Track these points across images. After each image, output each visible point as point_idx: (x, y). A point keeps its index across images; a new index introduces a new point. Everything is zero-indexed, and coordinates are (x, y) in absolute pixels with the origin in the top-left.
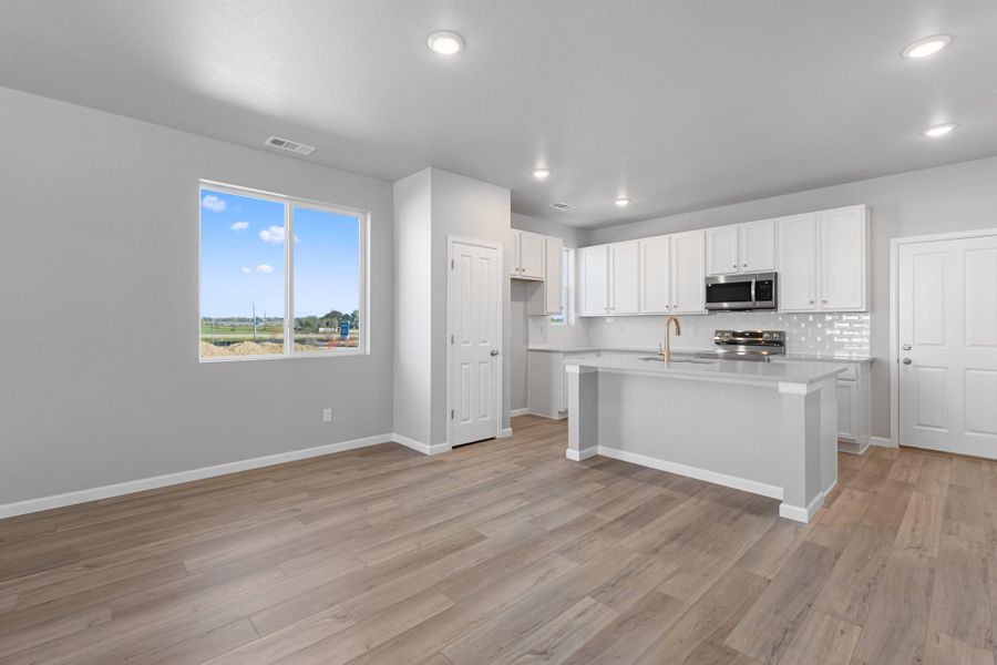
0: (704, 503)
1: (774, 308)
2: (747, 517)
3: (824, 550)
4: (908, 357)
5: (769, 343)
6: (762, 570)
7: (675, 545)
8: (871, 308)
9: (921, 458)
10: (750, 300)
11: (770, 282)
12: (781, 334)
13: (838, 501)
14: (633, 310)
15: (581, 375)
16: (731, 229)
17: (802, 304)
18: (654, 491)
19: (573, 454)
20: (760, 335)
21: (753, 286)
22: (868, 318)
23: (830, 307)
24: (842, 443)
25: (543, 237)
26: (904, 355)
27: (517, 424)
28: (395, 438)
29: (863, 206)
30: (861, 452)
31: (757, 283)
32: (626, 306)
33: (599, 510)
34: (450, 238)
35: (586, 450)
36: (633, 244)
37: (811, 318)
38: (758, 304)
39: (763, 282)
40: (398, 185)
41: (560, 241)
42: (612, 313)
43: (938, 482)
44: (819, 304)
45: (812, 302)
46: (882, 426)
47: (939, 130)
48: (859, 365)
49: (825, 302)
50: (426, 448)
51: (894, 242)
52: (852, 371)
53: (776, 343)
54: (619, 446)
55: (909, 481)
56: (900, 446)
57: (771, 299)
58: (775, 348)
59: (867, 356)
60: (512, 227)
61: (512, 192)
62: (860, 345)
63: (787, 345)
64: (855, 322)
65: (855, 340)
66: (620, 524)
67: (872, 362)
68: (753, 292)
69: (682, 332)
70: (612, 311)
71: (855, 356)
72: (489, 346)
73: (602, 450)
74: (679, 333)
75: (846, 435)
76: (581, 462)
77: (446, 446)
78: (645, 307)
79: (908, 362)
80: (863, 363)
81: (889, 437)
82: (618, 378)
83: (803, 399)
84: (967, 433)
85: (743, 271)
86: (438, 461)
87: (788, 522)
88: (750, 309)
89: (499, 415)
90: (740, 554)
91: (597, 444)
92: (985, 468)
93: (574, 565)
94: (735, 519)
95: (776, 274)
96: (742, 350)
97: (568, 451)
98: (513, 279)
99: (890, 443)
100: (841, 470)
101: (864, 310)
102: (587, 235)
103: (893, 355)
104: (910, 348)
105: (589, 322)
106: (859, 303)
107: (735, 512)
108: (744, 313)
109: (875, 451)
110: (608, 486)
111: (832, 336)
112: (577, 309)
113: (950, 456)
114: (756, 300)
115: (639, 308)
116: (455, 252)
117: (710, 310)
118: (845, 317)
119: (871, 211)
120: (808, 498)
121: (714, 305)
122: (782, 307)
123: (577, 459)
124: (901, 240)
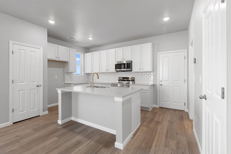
1: (131, 71)
4: (161, 84)
8: (153, 71)
10: (125, 68)
11: (130, 63)
12: (134, 78)
15: (62, 94)
16: (121, 49)
19: (60, 122)
21: (126, 65)
22: (153, 73)
23: (144, 70)
24: (145, 108)
26: (161, 83)
27: (49, 110)
29: (151, 43)
30: (150, 110)
32: (96, 70)
34: (11, 42)
37: (140, 73)
38: (128, 69)
39: (128, 64)
41: (76, 50)
44: (141, 69)
45: (140, 69)
46: (156, 102)
48: (149, 86)
49: (143, 69)
51: (158, 53)
52: (148, 88)
55: (159, 121)
56: (160, 107)
57: (130, 68)
60: (48, 42)
61: (48, 30)
62: (151, 80)
64: (150, 74)
67: (153, 85)
68: (126, 66)
70: (93, 72)
71: (150, 84)
73: (73, 118)
78: (101, 71)
79: (161, 85)
80: (151, 86)
81: (157, 105)
84: (174, 103)
85: (124, 60)
87: (117, 149)
89: (41, 107)
91: (71, 116)
95: (132, 61)
97: (58, 121)
98: (48, 60)
101: (151, 71)
103: (158, 83)
104: (162, 81)
105: (88, 75)
106: (150, 69)
109: (154, 108)
110: (59, 138)
112: (84, 71)
113: (170, 109)
114: (127, 68)
116: (14, 48)
117: (117, 71)
118: (147, 73)
119: (153, 46)
120: (123, 142)
121: (118, 70)
122: (133, 70)
123: (60, 124)
124: (160, 53)
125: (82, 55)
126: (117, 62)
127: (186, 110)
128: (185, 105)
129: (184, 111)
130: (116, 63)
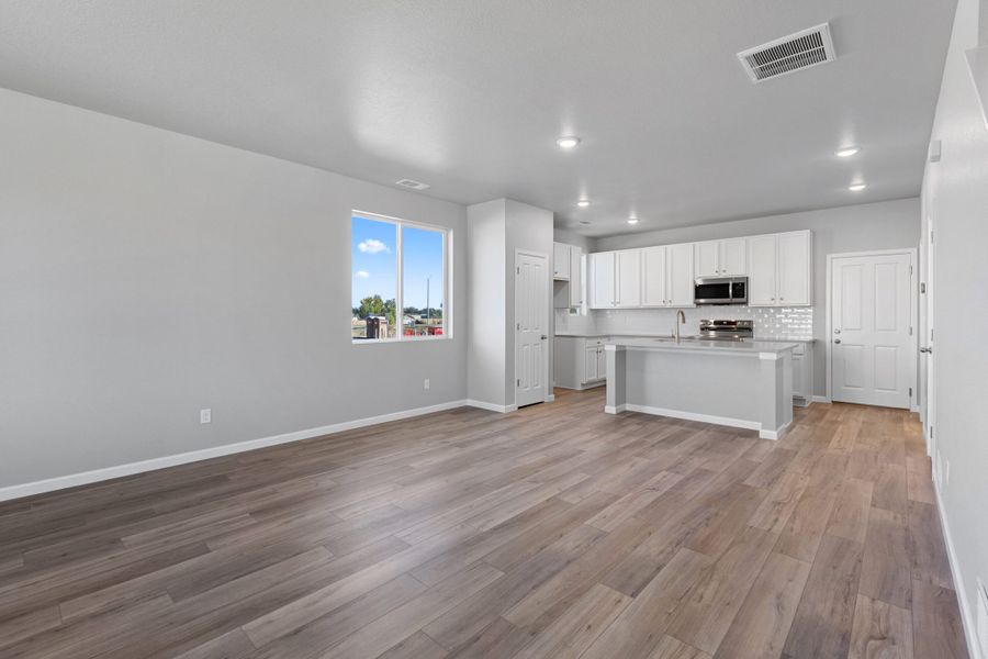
0: (710, 433)
1: (746, 303)
2: (739, 439)
3: (788, 452)
4: (838, 338)
5: (741, 329)
6: (755, 459)
7: (701, 451)
8: (814, 304)
9: (846, 409)
10: (728, 296)
11: (743, 284)
12: (750, 322)
13: (794, 430)
14: (636, 304)
15: (617, 352)
16: (714, 244)
17: (766, 301)
18: (676, 429)
19: (611, 409)
20: (734, 323)
21: (731, 287)
22: (810, 310)
23: (787, 302)
24: (796, 399)
25: (568, 246)
26: (836, 337)
27: (559, 392)
28: (470, 402)
29: (808, 231)
30: (807, 406)
31: (734, 285)
32: (629, 301)
33: (646, 437)
34: (517, 251)
35: (620, 406)
36: (636, 251)
37: (772, 311)
38: (735, 300)
39: (738, 284)
40: (471, 209)
41: (580, 249)
42: (618, 306)
43: (857, 421)
44: (777, 301)
45: (772, 299)
46: (820, 387)
47: (857, 187)
48: (805, 344)
49: (782, 299)
50: (502, 408)
51: (829, 257)
52: (801, 348)
53: (746, 329)
54: (643, 402)
55: (838, 420)
56: (833, 402)
57: (744, 297)
58: (746, 333)
59: (810, 338)
60: (554, 240)
62: (806, 330)
63: (754, 330)
64: (802, 313)
65: (802, 326)
66: (663, 444)
67: (814, 342)
68: (730, 291)
69: (687, 320)
71: (802, 338)
72: (540, 333)
73: (629, 407)
74: (684, 322)
75: (797, 393)
76: (618, 414)
77: (514, 407)
78: (646, 302)
79: (838, 342)
80: (808, 343)
81: (825, 396)
82: (642, 354)
83: (774, 364)
85: (723, 275)
86: (509, 417)
87: (765, 440)
88: (728, 304)
89: (547, 385)
90: (741, 454)
91: (625, 402)
92: (887, 413)
93: (647, 461)
94: (733, 440)
95: (747, 278)
96: (712, 334)
97: (607, 407)
98: (555, 281)
99: (827, 399)
100: (795, 415)
101: (808, 305)
102: (595, 244)
103: (828, 337)
104: (840, 332)
105: (597, 313)
106: (806, 300)
107: (732, 436)
108: (723, 307)
109: (815, 405)
111: (787, 324)
112: (588, 303)
114: (734, 297)
115: (641, 302)
116: (519, 261)
117: (697, 305)
118: (796, 310)
119: (814, 235)
120: (777, 427)
121: (702, 301)
122: (752, 302)
123: (614, 412)
124: (834, 255)
125: (584, 258)
126: (704, 280)
127: (914, 409)
128: (911, 394)
129: (908, 410)
130: (700, 282)
